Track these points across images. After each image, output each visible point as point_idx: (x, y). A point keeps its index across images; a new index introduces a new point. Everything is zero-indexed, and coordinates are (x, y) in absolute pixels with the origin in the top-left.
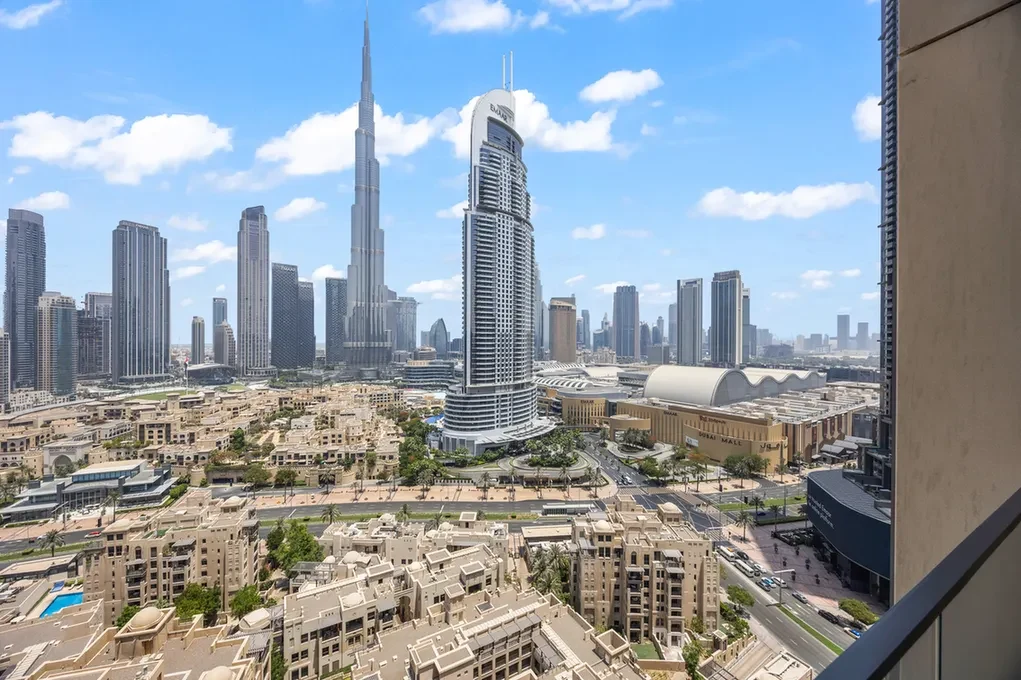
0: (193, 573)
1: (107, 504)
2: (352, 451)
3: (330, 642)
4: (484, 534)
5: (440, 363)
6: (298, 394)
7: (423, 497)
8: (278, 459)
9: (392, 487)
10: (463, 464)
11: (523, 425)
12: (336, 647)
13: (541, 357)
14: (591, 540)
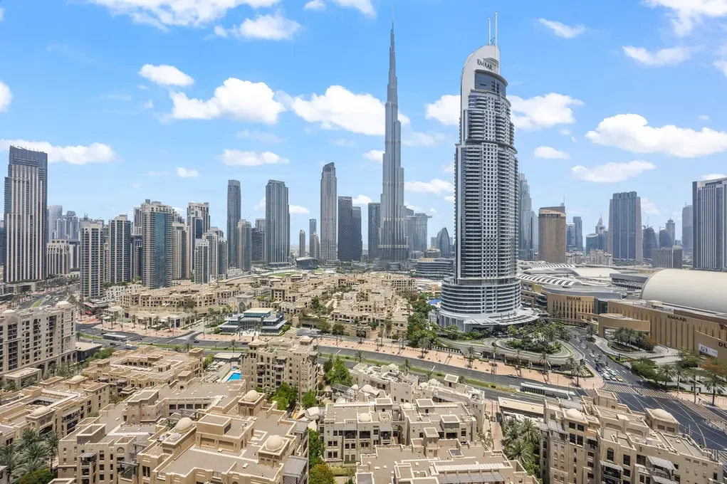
0: (285, 376)
1: (256, 330)
2: (377, 317)
3: (350, 441)
4: (464, 395)
5: (443, 260)
6: (349, 277)
7: (422, 357)
8: (335, 317)
9: (401, 346)
10: (454, 337)
11: (507, 313)
12: (353, 446)
13: (530, 258)
14: (562, 425)
